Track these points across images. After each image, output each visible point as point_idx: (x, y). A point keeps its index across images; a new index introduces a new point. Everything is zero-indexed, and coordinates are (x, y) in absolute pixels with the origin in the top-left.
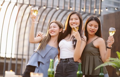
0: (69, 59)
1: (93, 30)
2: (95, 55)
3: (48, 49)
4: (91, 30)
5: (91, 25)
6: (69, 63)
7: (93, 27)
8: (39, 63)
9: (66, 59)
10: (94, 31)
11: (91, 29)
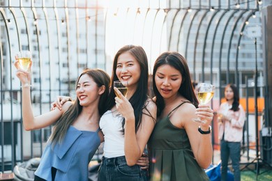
0: (117, 158)
1: (168, 86)
2: (175, 147)
3: (72, 138)
4: (162, 87)
5: (161, 76)
6: (117, 168)
7: (166, 82)
8: (54, 171)
9: (112, 159)
10: (170, 88)
11: (161, 84)
